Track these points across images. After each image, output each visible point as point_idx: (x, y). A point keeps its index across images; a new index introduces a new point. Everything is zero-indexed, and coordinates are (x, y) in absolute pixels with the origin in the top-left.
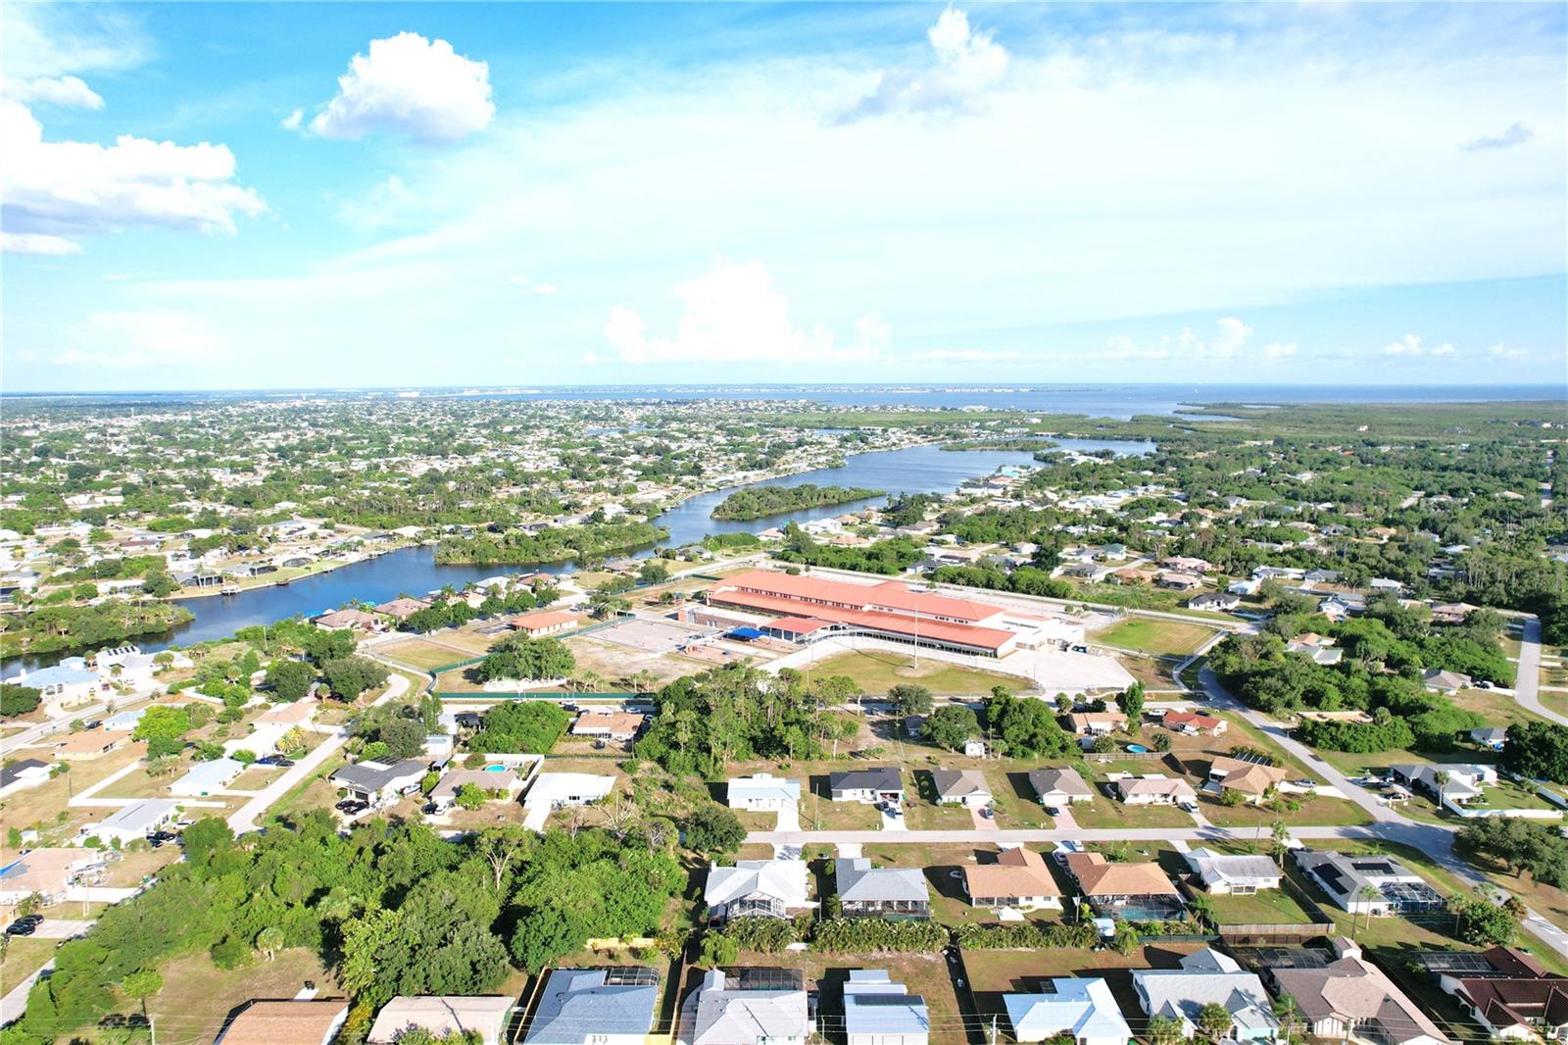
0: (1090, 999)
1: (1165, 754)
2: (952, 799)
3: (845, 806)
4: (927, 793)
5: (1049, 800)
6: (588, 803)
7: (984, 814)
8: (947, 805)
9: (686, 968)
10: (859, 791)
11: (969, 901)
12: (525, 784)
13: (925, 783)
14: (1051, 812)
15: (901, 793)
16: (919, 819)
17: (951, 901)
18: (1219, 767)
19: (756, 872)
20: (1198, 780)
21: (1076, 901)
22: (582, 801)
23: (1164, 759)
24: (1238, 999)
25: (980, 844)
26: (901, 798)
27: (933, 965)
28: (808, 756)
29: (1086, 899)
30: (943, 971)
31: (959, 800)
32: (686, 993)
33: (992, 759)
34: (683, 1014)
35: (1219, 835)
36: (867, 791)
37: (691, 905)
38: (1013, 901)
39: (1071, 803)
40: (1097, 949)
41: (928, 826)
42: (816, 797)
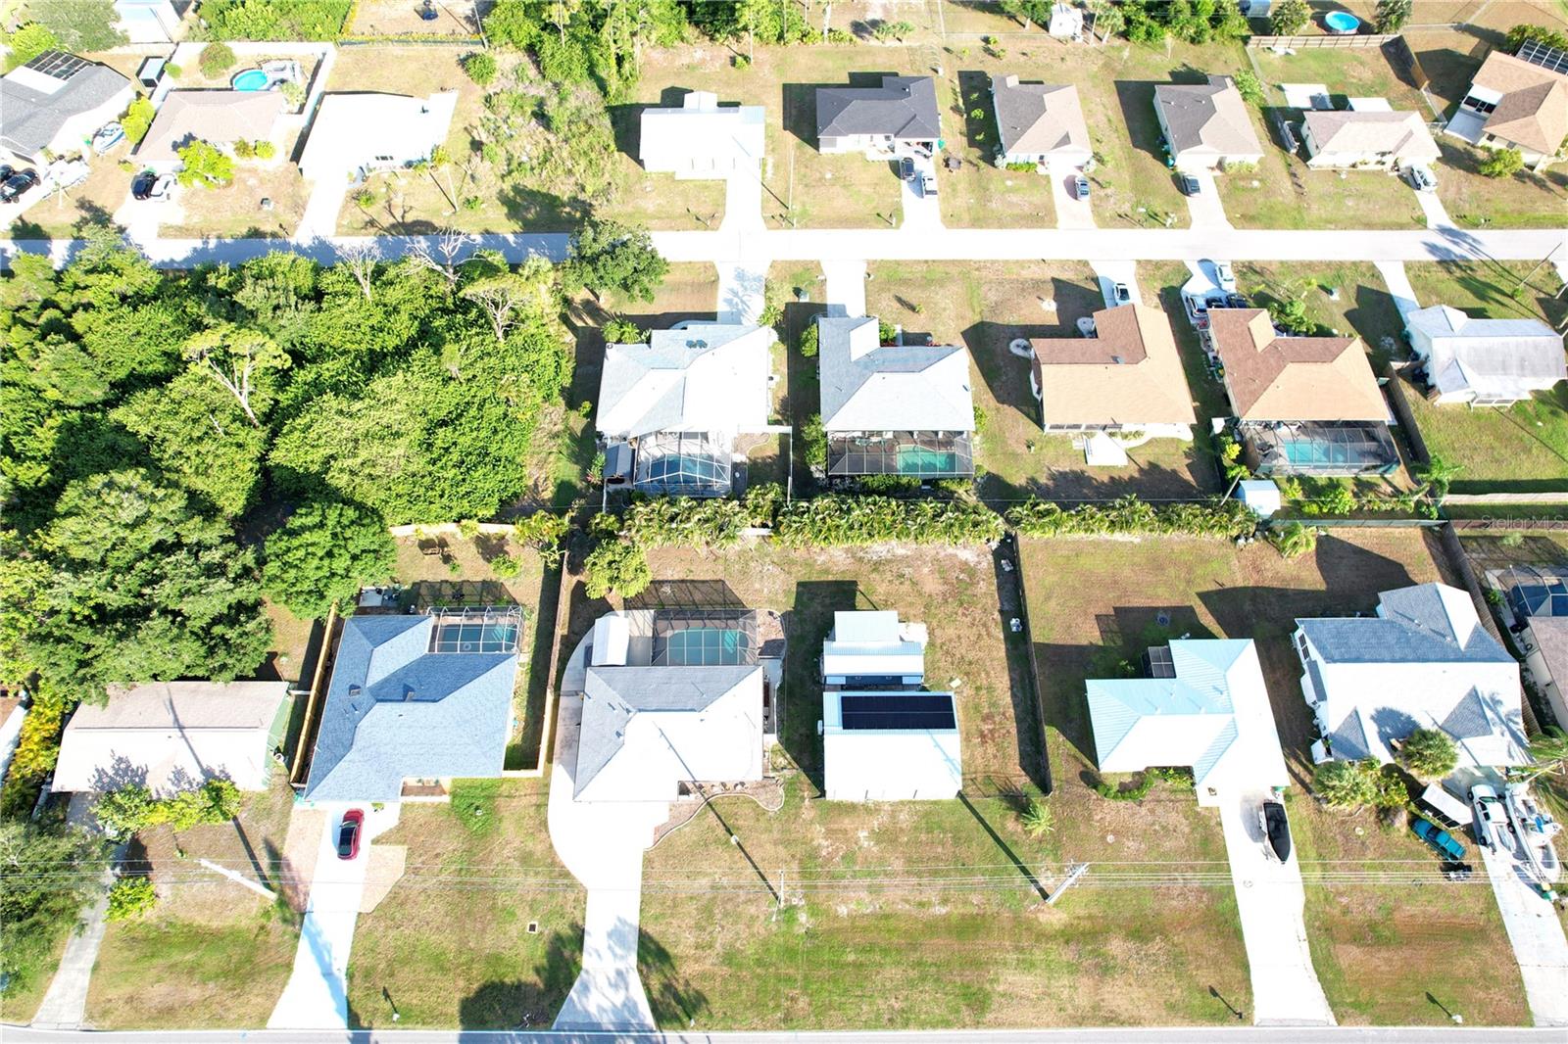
0: (1230, 709)
1: (1388, 37)
2: (1022, 159)
3: (836, 161)
4: (980, 137)
5: (1186, 161)
6: (409, 165)
7: (1074, 189)
8: (1013, 167)
9: (568, 581)
10: (866, 137)
11: (1039, 421)
12: (303, 121)
13: (978, 113)
14: (1185, 186)
15: (935, 141)
16: (965, 199)
17: (1010, 411)
18: (1488, 83)
19: (678, 375)
20: (1438, 104)
21: (1218, 425)
22: (399, 162)
23: (1385, 48)
24: (1475, 712)
25: (1063, 264)
26: (935, 147)
27: (970, 571)
28: (780, 37)
29: (1233, 424)
30: (987, 589)
31: (1035, 159)
32: (569, 645)
33: (1093, 42)
34: (563, 701)
35: (1459, 250)
36: (879, 138)
37: (577, 421)
38: (1112, 429)
39: (1220, 165)
40: (1241, 541)
41: (979, 221)
42: (791, 139)
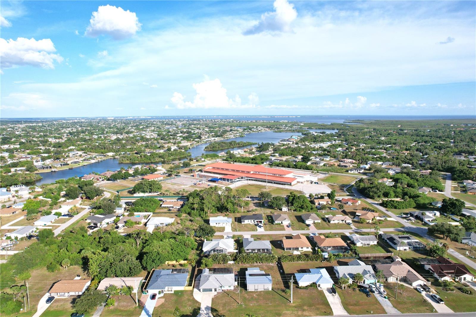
0: (321, 274)
1: (342, 210)
2: (278, 222)
3: (246, 225)
4: (270, 221)
5: (307, 222)
6: (166, 225)
7: (288, 226)
8: (277, 224)
9: (197, 269)
10: (250, 220)
11: (284, 249)
12: (146, 221)
13: (270, 218)
14: (308, 225)
15: (263, 221)
16: (268, 228)
17: (278, 249)
18: (358, 213)
19: (218, 242)
20: (352, 217)
21: (316, 248)
22: (164, 225)
23: (342, 211)
24: (365, 272)
25: (287, 234)
26: (263, 222)
27: (273, 267)
28: (234, 212)
29: (319, 248)
30: (276, 268)
31: (280, 222)
32: (197, 276)
33: (290, 212)
34: (196, 281)
35: (359, 231)
36: (252, 221)
37: (198, 252)
38: (297, 249)
39: (314, 223)
40: (323, 261)
41: (271, 230)
42: (237, 223)
